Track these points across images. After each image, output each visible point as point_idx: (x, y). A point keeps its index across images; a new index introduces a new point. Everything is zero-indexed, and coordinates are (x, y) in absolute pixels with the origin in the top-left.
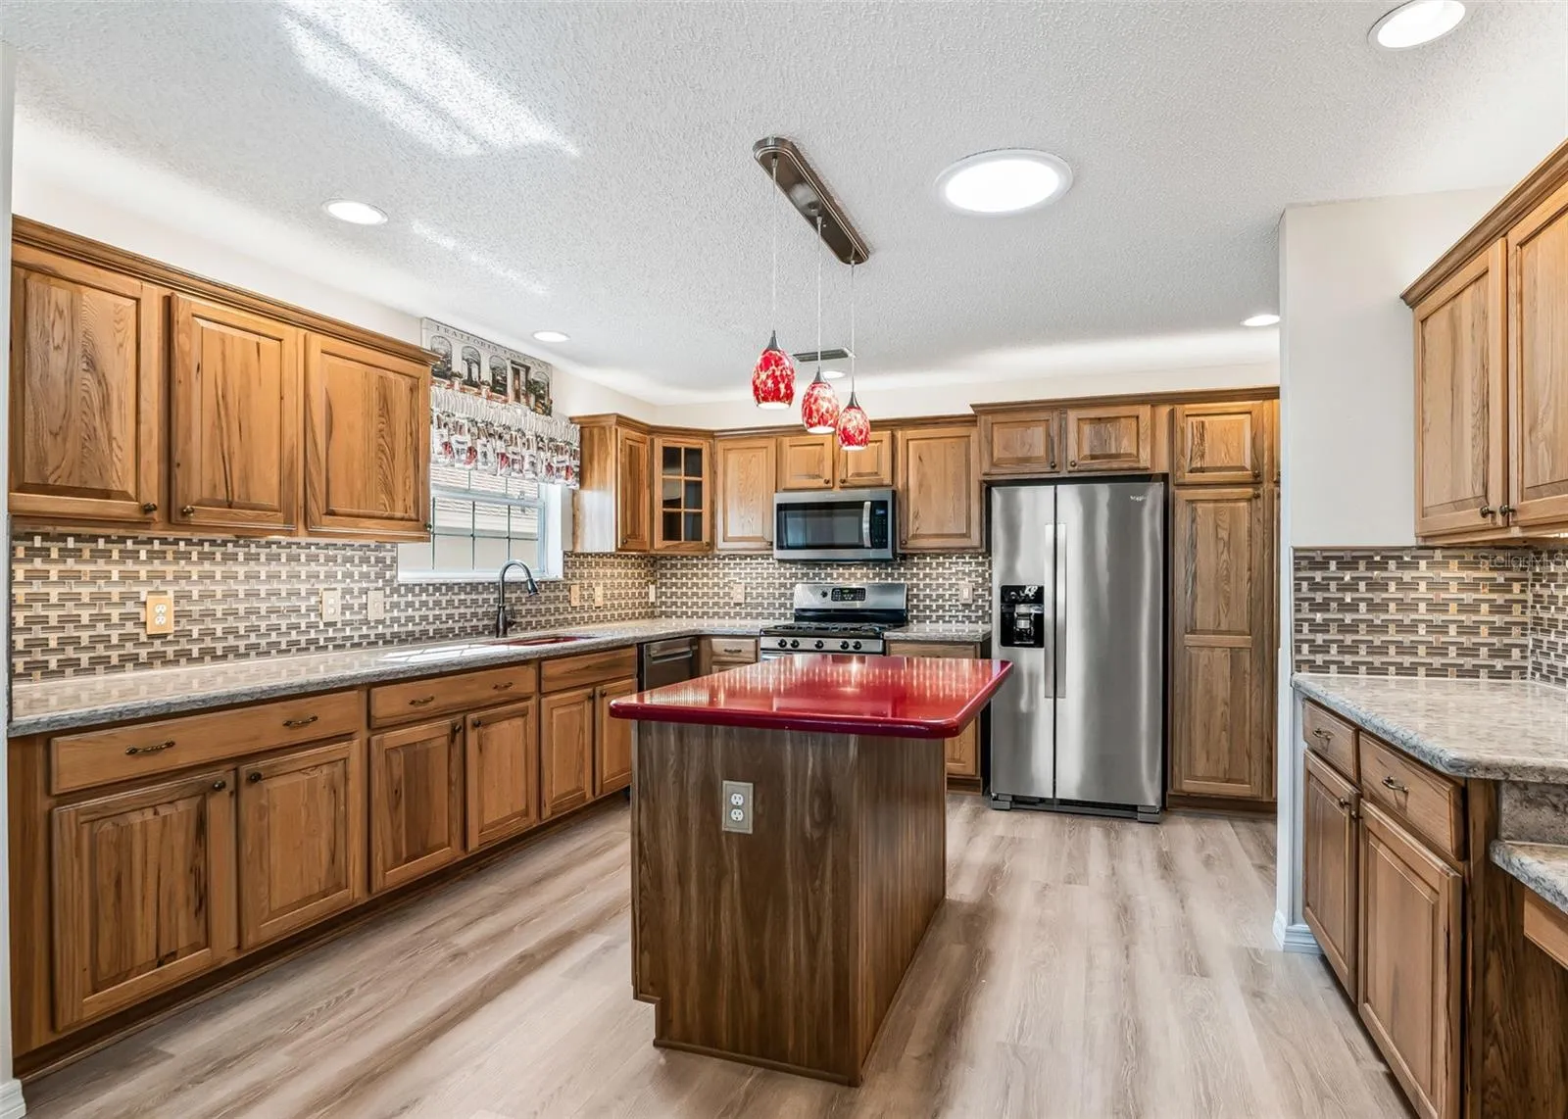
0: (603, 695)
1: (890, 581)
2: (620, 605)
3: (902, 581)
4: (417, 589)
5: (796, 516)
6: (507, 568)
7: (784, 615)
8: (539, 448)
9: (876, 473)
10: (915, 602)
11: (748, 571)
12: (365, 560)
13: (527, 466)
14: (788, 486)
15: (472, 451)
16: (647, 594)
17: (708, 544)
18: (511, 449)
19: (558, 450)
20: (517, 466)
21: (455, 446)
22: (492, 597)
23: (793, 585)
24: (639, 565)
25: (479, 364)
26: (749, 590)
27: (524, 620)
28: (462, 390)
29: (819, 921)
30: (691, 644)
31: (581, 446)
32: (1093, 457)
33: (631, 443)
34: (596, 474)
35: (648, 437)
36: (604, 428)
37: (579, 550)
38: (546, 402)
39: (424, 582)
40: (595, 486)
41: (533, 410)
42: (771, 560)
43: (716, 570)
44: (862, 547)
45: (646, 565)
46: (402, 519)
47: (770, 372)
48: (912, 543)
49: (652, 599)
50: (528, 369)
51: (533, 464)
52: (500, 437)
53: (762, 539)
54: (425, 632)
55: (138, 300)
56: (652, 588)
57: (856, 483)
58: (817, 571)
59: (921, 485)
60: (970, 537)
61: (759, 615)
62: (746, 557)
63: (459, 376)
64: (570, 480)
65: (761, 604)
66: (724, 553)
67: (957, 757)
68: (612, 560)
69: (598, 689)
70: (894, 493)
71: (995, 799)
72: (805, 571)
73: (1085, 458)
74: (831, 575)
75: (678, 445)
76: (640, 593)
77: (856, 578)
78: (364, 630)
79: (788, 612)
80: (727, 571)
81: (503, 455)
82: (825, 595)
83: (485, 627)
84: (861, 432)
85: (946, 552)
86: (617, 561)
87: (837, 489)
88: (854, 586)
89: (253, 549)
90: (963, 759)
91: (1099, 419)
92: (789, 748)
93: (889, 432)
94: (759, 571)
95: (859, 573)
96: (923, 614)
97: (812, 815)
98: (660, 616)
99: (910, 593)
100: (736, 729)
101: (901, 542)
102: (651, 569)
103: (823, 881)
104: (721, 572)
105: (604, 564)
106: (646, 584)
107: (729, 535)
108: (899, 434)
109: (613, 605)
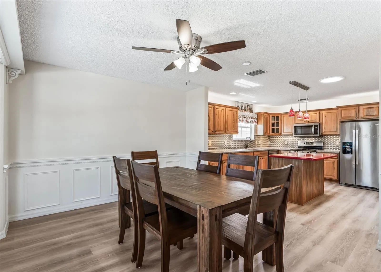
0: (262, 158)
1: (319, 141)
2: (263, 144)
3: (322, 141)
4: (235, 141)
5: (299, 128)
6: (247, 138)
7: (296, 147)
8: (251, 119)
9: (316, 120)
10: (325, 145)
11: (288, 138)
12: (229, 137)
13: (249, 122)
14: (297, 123)
15: (242, 120)
16: (268, 142)
17: (280, 134)
18: (247, 119)
19: (254, 119)
20: (248, 122)
21: (240, 120)
22: (244, 142)
23: (297, 141)
24: (267, 137)
25: (243, 106)
26: (288, 142)
27: (249, 146)
28: (241, 111)
29: (297, 184)
30: (277, 151)
31: (257, 118)
32: (367, 116)
33: (266, 116)
34: (260, 123)
35: (269, 115)
36: (261, 114)
37: (257, 135)
38: (252, 111)
39: (236, 140)
40: (260, 124)
41: (250, 113)
42: (293, 137)
43: (282, 138)
44: (312, 134)
45: (268, 137)
46: (235, 131)
47: (291, 113)
48: (324, 133)
49: (269, 143)
50: (249, 106)
51: (250, 121)
52: (246, 118)
53: (291, 133)
54: (236, 147)
55: (212, 108)
56: (269, 141)
57: (311, 122)
58: (303, 138)
59: (326, 122)
60: (337, 132)
61: (290, 147)
62: (288, 136)
63: (240, 109)
64: (256, 123)
65: (291, 145)
66: (283, 135)
67: (333, 175)
68: (262, 136)
69: (262, 157)
70: (320, 124)
71: (341, 184)
72: (300, 139)
73: (365, 116)
74: (306, 139)
75: (275, 116)
76: (267, 142)
77: (312, 140)
78: (229, 147)
79: (297, 146)
80: (284, 138)
81: (246, 120)
82: (304, 143)
83: (243, 147)
84: (308, 117)
85: (333, 135)
86: (263, 137)
87: (307, 123)
88: (311, 142)
89: (218, 136)
90: (334, 176)
91: (369, 108)
92: (293, 161)
93: (319, 112)
94: (291, 138)
95: (312, 139)
96: (327, 148)
97: (297, 171)
98: (271, 147)
99: (324, 143)
100: (286, 159)
101: (321, 133)
102: (269, 138)
103: (298, 179)
104: (283, 139)
105: (261, 137)
106: (268, 141)
107: (284, 132)
108: (321, 112)
109: (262, 144)
